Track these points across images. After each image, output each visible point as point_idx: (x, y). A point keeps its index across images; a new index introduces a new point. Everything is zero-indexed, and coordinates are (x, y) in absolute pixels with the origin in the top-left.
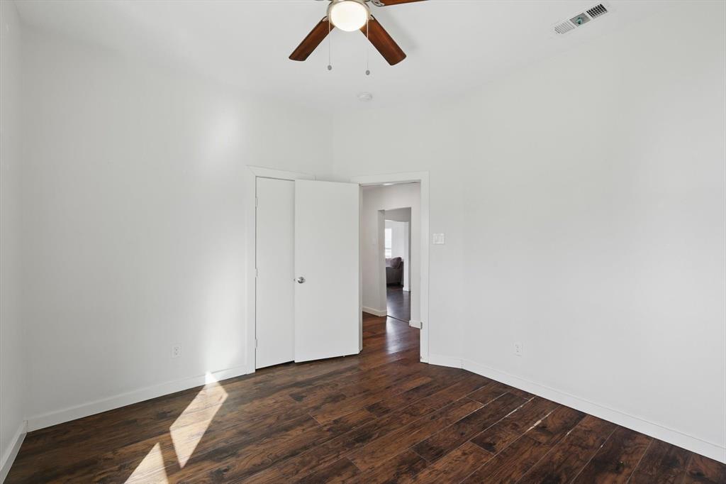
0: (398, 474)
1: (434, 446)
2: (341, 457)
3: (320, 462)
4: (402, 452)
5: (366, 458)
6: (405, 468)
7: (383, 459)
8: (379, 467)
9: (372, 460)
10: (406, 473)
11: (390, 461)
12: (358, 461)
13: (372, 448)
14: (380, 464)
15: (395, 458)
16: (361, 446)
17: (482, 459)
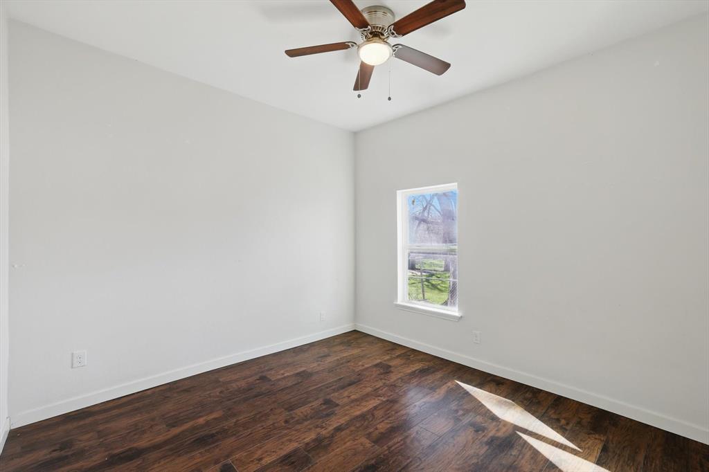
0: (333, 437)
1: (287, 467)
2: (385, 447)
3: (402, 442)
4: (325, 457)
5: (361, 448)
6: (326, 442)
7: (345, 448)
8: (349, 441)
9: (356, 447)
10: (325, 438)
11: (338, 447)
12: (368, 445)
13: (356, 459)
14: (348, 444)
15: (333, 450)
16: (369, 460)
17: (246, 456)
